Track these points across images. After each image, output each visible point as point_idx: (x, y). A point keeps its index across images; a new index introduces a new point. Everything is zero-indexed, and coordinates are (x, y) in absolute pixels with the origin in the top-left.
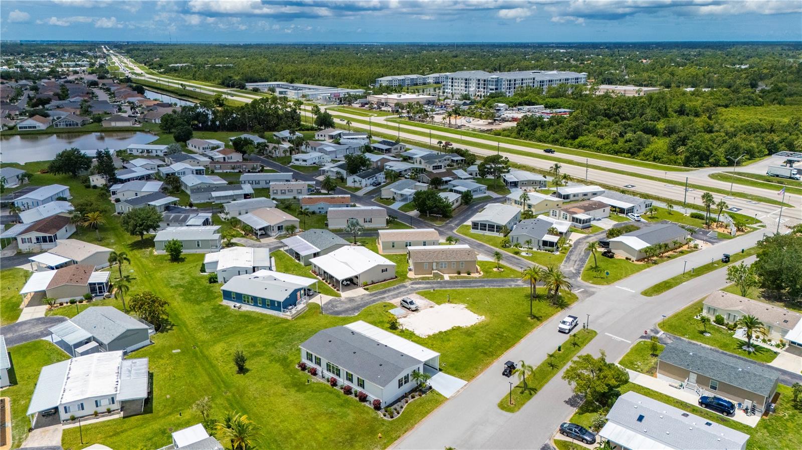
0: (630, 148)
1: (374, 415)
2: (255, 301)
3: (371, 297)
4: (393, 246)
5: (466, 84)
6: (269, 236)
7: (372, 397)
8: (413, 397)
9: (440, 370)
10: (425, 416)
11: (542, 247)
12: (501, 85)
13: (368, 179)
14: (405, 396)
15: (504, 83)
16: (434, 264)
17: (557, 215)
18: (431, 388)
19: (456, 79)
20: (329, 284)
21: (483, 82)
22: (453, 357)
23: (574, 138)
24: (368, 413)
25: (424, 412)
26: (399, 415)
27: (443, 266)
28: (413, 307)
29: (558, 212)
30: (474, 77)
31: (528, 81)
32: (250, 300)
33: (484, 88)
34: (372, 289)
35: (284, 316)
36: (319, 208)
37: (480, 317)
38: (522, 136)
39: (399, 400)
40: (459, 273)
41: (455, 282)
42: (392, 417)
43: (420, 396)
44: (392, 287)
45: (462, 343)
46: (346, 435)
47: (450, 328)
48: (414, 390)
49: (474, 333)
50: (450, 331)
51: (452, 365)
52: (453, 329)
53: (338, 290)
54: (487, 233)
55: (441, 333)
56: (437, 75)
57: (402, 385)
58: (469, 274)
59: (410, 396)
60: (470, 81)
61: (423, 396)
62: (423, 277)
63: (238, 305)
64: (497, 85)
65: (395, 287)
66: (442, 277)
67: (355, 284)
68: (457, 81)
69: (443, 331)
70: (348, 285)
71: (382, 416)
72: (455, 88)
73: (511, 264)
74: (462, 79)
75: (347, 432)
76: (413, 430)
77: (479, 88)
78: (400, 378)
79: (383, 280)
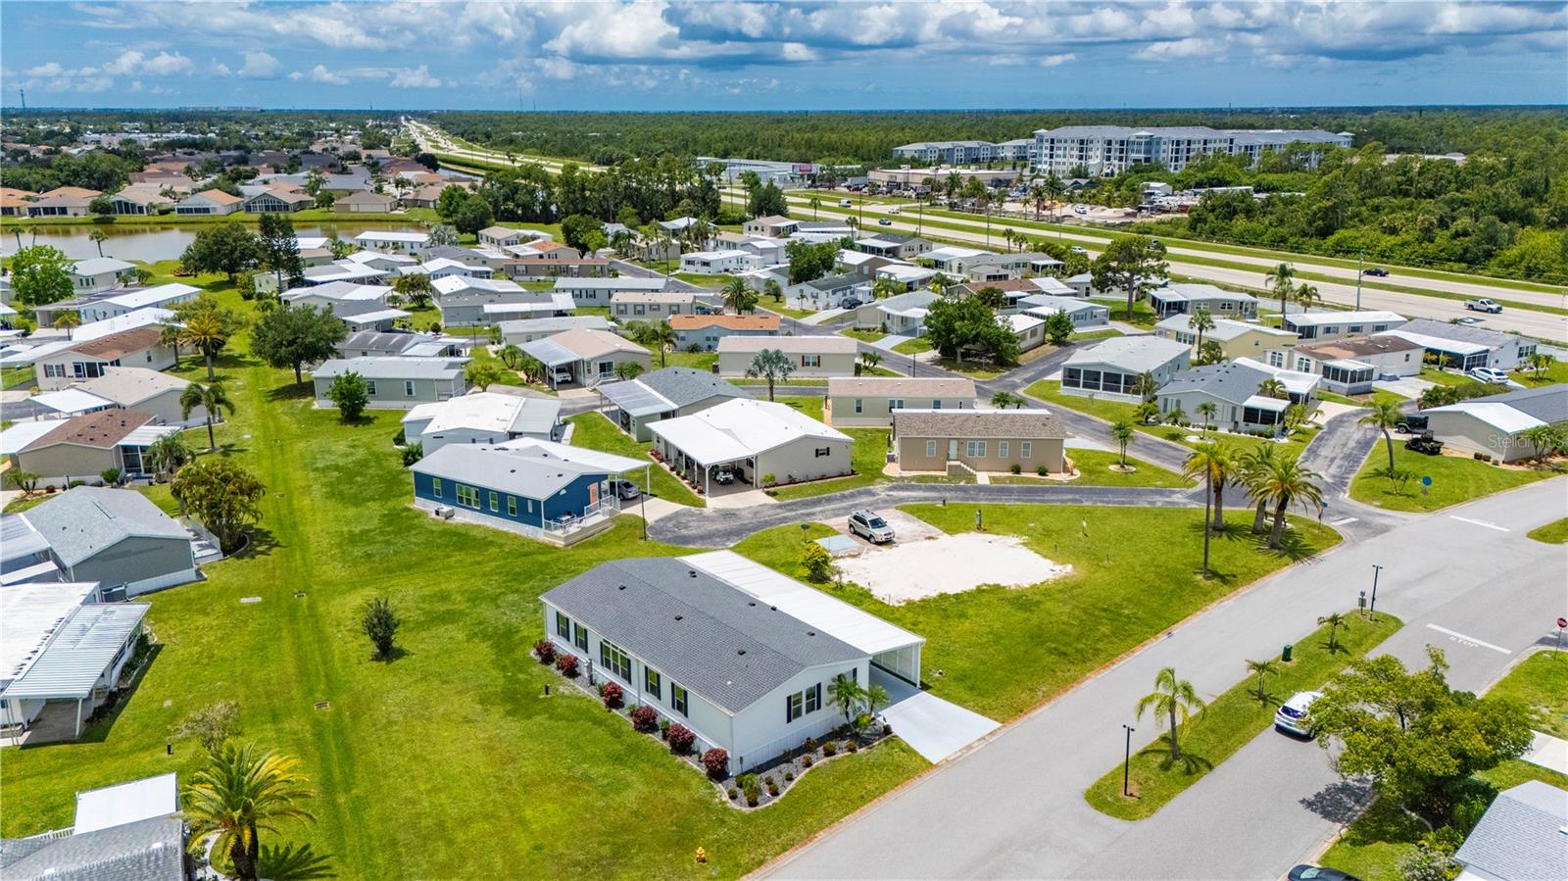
0: (1466, 250)
1: (703, 792)
2: (484, 499)
3: (779, 511)
4: (859, 410)
5: (1081, 150)
6: (580, 385)
7: (706, 743)
8: (829, 753)
9: (925, 687)
10: (854, 809)
11: (1242, 424)
12: (1157, 152)
13: (834, 293)
14: (808, 747)
15: (1163, 147)
16: (953, 445)
17: (1284, 362)
18: (887, 730)
19: (1060, 141)
20: (684, 478)
21: (1118, 146)
22: (968, 656)
23: (1324, 233)
24: (686, 786)
25: (855, 796)
26: (776, 800)
27: (977, 449)
28: (879, 533)
29: (1285, 355)
30: (1100, 137)
31: (1217, 145)
32: (473, 498)
33: (1121, 159)
34: (786, 494)
35: (547, 540)
36: (708, 339)
37: (1058, 568)
38: (1200, 235)
39: (786, 757)
40: (1017, 470)
41: (1002, 491)
42: (753, 804)
43: (853, 750)
44: (838, 494)
45: (997, 625)
46: (601, 844)
47: (971, 586)
48: (839, 733)
49: (1038, 603)
50: (969, 594)
51: (961, 678)
52: (980, 590)
53: (701, 492)
54: (1101, 395)
55: (943, 597)
56: (1022, 142)
57: (798, 714)
58: (1043, 473)
59: (821, 749)
60: (1090, 146)
61: (861, 751)
62: (923, 476)
63: (446, 508)
64: (1148, 151)
65: (846, 492)
66: (971, 478)
67: (746, 482)
68: (1062, 145)
69: (951, 592)
70: (727, 483)
71: (725, 798)
72: (1058, 160)
73: (1157, 457)
74: (1073, 141)
75: (610, 834)
76: (810, 846)
77: (1109, 159)
78: (792, 693)
79: (818, 476)
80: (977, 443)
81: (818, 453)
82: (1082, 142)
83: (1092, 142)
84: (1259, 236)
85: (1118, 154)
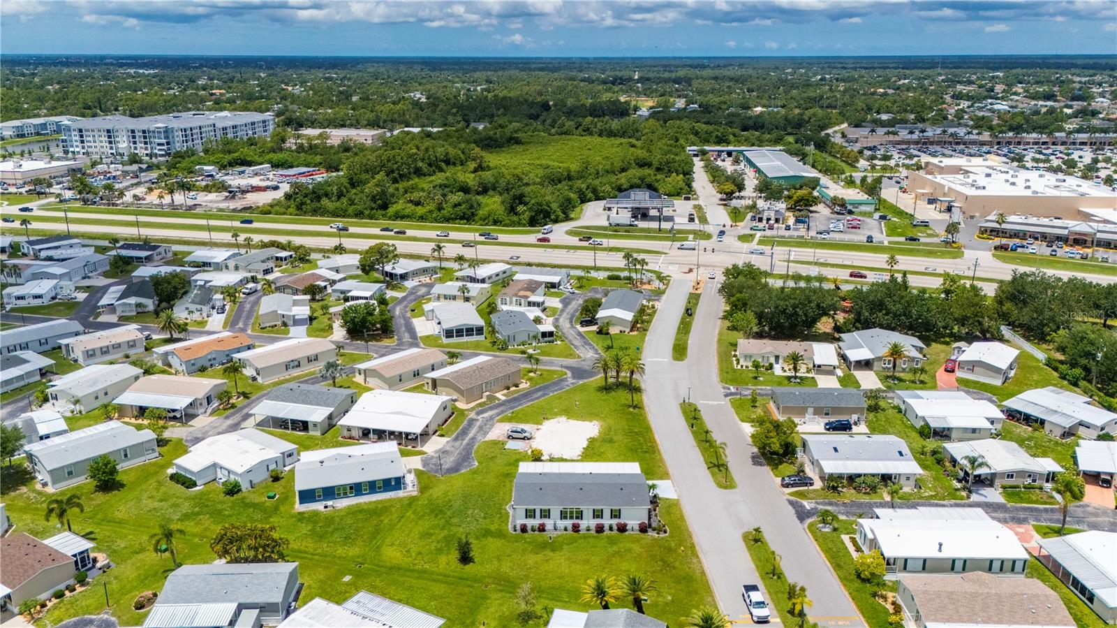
1: (650, 538)
2: (356, 489)
3: (459, 442)
4: (400, 380)
5: (110, 137)
7: (633, 523)
8: (655, 510)
11: (541, 339)
12: (173, 137)
15: (176, 134)
16: (484, 385)
17: (508, 302)
19: (87, 131)
21: (141, 134)
23: (385, 207)
24: (642, 539)
25: (679, 517)
26: (669, 528)
27: (493, 384)
28: (528, 434)
29: (508, 299)
30: (123, 127)
31: (207, 129)
32: (348, 490)
34: (447, 433)
35: (406, 495)
36: (210, 360)
37: (593, 423)
40: (508, 388)
41: (515, 399)
42: (665, 532)
44: (464, 425)
46: (657, 562)
49: (612, 438)
53: (414, 447)
54: (465, 339)
56: (17, 123)
58: (517, 386)
60: (116, 134)
61: (659, 505)
62: (478, 404)
63: (330, 503)
64: (166, 137)
65: (466, 423)
66: (497, 398)
67: (426, 435)
68: (91, 133)
71: (657, 535)
72: (89, 144)
74: (99, 131)
75: (653, 559)
77: (135, 143)
79: (445, 420)
80: (493, 381)
81: (444, 409)
82: (108, 131)
83: (117, 131)
85: (142, 140)
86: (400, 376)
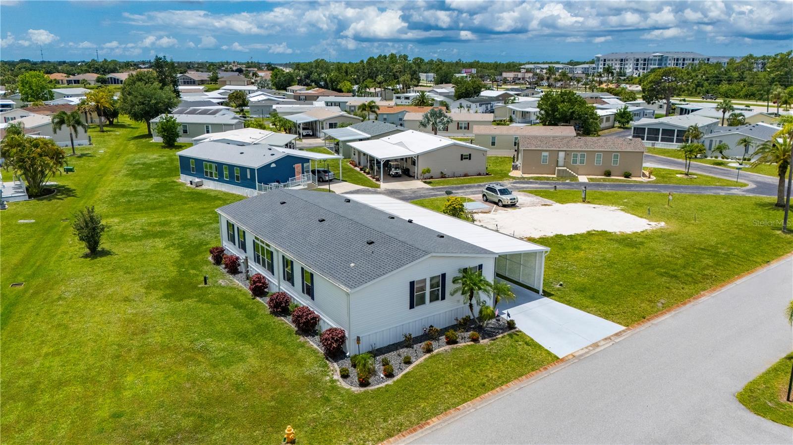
1: (316, 369)
3: (432, 191)
4: (493, 144)
5: (621, 65)
6: (317, 137)
7: (327, 322)
8: (451, 341)
9: (546, 294)
10: (473, 397)
14: (430, 335)
16: (562, 155)
18: (511, 325)
19: (609, 60)
20: (368, 173)
21: (642, 62)
22: (585, 275)
24: (300, 363)
25: (476, 383)
26: (390, 382)
27: (579, 159)
28: (506, 199)
30: (632, 57)
32: (214, 171)
33: (644, 69)
34: (438, 183)
37: (653, 224)
39: (408, 342)
40: (608, 174)
41: (599, 185)
42: (364, 383)
43: (475, 340)
44: (476, 184)
45: (609, 255)
46: (187, 415)
47: (583, 230)
48: (465, 324)
49: (642, 243)
50: (582, 235)
51: (582, 290)
52: (590, 234)
53: (378, 180)
54: (660, 145)
55: (559, 237)
57: (422, 301)
58: (627, 176)
59: (443, 339)
60: (626, 62)
61: (484, 342)
62: (538, 177)
63: (197, 180)
64: (660, 65)
66: (575, 178)
67: (410, 176)
69: (566, 233)
71: (337, 376)
73: (710, 173)
74: (616, 60)
75: (201, 405)
76: (419, 433)
77: (637, 69)
78: (416, 278)
79: (462, 174)
80: (579, 154)
81: (463, 157)
82: (622, 60)
83: (627, 60)
84: (737, 92)
85: (642, 66)
86: (494, 138)
